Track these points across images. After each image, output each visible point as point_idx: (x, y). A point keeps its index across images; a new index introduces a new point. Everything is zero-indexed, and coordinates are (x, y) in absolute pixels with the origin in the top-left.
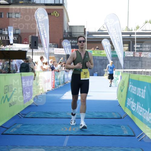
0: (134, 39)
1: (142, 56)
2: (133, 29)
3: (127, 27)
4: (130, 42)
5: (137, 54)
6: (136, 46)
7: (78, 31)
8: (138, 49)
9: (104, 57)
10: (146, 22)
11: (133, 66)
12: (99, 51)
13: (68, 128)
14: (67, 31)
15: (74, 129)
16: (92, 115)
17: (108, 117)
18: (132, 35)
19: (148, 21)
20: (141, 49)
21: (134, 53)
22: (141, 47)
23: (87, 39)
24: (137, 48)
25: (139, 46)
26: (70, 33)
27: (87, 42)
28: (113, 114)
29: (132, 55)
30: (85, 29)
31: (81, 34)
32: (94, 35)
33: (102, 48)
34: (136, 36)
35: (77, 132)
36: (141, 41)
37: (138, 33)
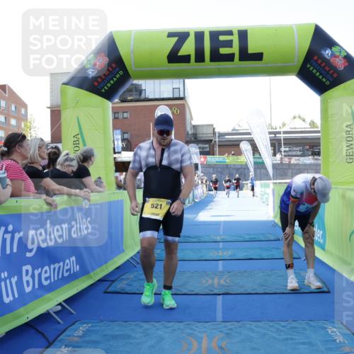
0: (281, 140)
1: (292, 162)
2: (278, 127)
3: (270, 125)
4: (275, 144)
5: (286, 160)
6: (283, 149)
7: (205, 131)
8: (286, 154)
9: (242, 165)
10: (295, 118)
11: (282, 176)
12: (235, 157)
13: (218, 253)
14: (190, 133)
15: (225, 254)
16: (241, 237)
17: (263, 239)
18: (277, 135)
19: (297, 116)
20: (290, 153)
21: (281, 159)
22: (290, 151)
23: (219, 141)
24: (285, 151)
25: (287, 149)
26: (195, 135)
27: (219, 146)
28: (269, 235)
29: (279, 162)
30: (214, 129)
31: (209, 135)
32: (226, 137)
33: (239, 153)
34: (282, 136)
35: (230, 256)
36: (289, 142)
37: (285, 133)
